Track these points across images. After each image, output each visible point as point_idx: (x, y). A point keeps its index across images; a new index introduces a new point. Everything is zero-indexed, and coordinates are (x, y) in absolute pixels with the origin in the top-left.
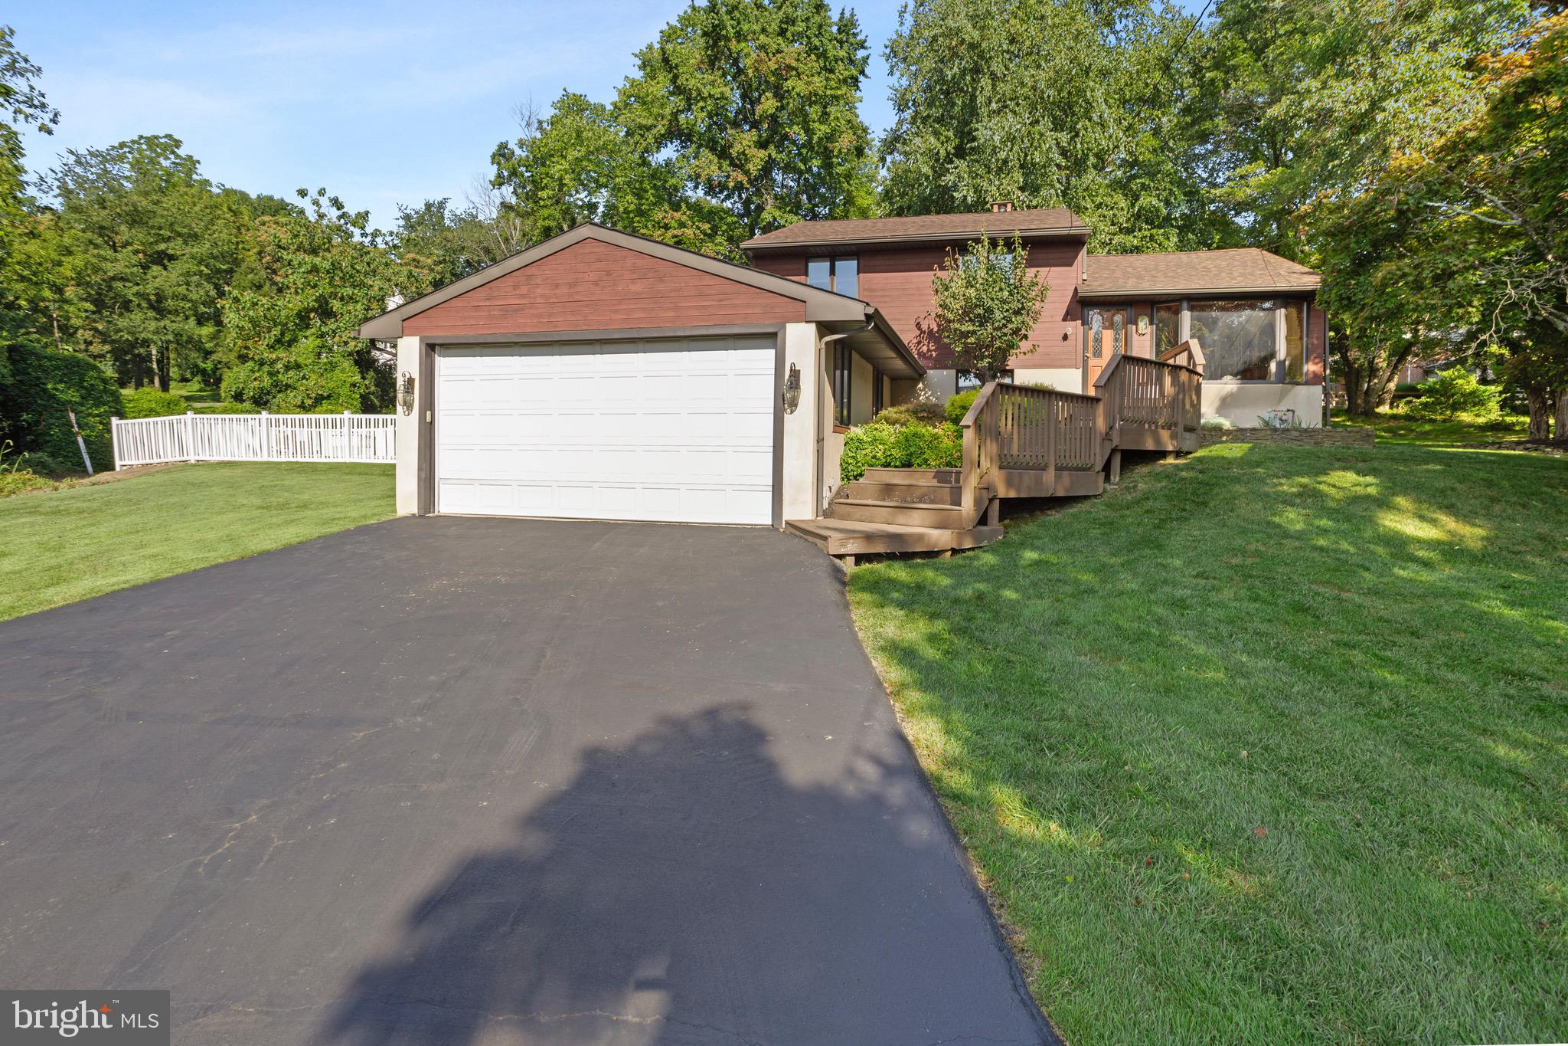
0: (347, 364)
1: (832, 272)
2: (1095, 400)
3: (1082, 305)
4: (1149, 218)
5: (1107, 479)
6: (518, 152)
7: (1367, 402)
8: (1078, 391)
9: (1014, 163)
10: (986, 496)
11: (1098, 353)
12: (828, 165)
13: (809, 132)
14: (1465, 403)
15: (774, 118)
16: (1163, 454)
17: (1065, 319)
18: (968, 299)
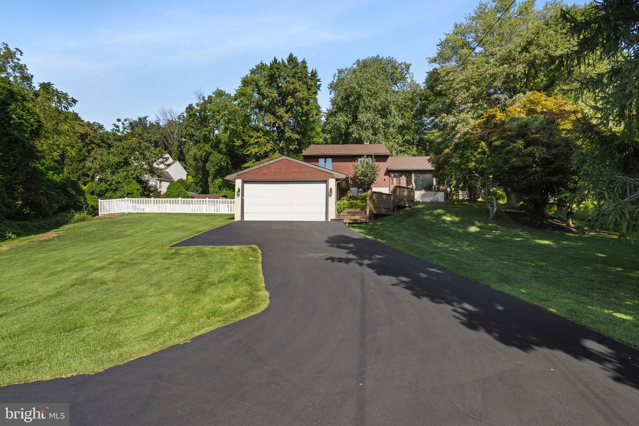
0: (135, 182)
1: (325, 162)
2: (391, 195)
3: (388, 172)
4: (407, 142)
5: (394, 212)
6: (196, 107)
7: (475, 197)
8: (388, 193)
9: (370, 127)
10: (371, 213)
11: (393, 184)
12: (308, 118)
13: (303, 108)
14: (500, 197)
15: (292, 104)
16: (406, 207)
17: (384, 175)
18: (362, 171)
